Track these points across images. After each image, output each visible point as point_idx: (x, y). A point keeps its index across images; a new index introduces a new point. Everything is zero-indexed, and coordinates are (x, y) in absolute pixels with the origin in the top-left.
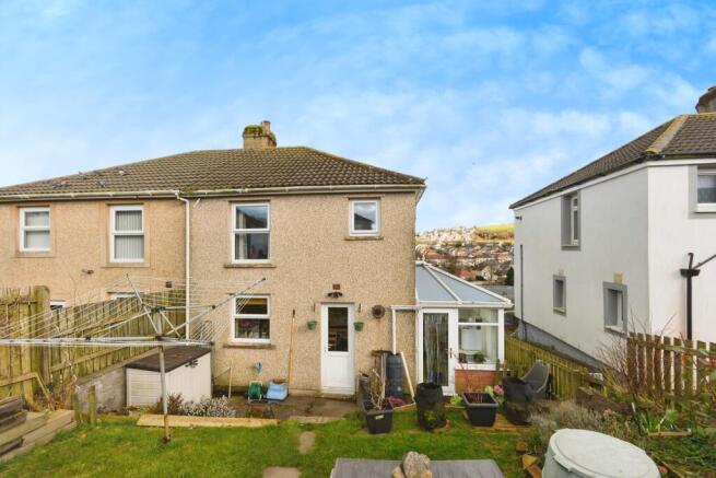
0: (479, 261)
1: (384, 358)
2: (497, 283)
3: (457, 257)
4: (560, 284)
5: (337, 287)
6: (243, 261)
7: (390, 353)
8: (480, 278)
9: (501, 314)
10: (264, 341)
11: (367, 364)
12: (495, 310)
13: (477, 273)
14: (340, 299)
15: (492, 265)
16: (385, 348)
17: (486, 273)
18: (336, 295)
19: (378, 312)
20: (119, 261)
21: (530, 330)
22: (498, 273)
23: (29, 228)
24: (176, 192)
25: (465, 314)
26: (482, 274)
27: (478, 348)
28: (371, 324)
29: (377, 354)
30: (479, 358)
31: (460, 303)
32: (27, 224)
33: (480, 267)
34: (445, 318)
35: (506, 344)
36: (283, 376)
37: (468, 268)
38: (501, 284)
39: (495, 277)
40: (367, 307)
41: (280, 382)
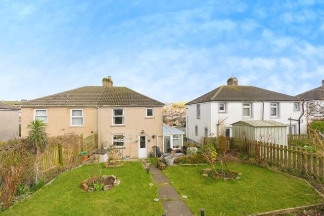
0: (174, 117)
1: (155, 148)
2: (181, 127)
3: (165, 116)
4: (196, 127)
5: (143, 131)
6: (115, 125)
7: (157, 147)
8: (175, 125)
9: (182, 136)
10: (121, 147)
11: (151, 150)
12: (181, 135)
13: (173, 123)
14: (144, 134)
15: (179, 119)
16: (155, 145)
17: (177, 123)
18: (142, 133)
19: (153, 137)
20: (73, 125)
21: (190, 141)
22: (182, 123)
23: (37, 115)
24: (96, 106)
25: (174, 136)
26: (175, 123)
27: (177, 144)
28: (152, 140)
29: (153, 147)
30: (177, 147)
31: (173, 133)
32: (36, 114)
33: (175, 120)
34: (170, 137)
35: (183, 143)
36: (128, 156)
37: (170, 121)
38: (182, 127)
39: (180, 124)
40: (151, 136)
41: (128, 157)
